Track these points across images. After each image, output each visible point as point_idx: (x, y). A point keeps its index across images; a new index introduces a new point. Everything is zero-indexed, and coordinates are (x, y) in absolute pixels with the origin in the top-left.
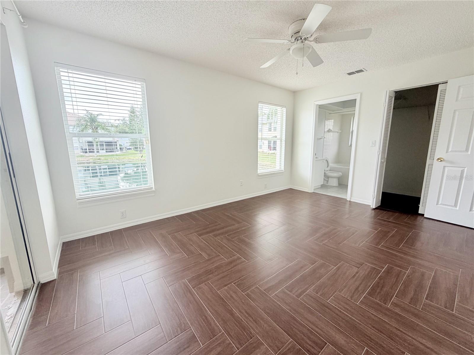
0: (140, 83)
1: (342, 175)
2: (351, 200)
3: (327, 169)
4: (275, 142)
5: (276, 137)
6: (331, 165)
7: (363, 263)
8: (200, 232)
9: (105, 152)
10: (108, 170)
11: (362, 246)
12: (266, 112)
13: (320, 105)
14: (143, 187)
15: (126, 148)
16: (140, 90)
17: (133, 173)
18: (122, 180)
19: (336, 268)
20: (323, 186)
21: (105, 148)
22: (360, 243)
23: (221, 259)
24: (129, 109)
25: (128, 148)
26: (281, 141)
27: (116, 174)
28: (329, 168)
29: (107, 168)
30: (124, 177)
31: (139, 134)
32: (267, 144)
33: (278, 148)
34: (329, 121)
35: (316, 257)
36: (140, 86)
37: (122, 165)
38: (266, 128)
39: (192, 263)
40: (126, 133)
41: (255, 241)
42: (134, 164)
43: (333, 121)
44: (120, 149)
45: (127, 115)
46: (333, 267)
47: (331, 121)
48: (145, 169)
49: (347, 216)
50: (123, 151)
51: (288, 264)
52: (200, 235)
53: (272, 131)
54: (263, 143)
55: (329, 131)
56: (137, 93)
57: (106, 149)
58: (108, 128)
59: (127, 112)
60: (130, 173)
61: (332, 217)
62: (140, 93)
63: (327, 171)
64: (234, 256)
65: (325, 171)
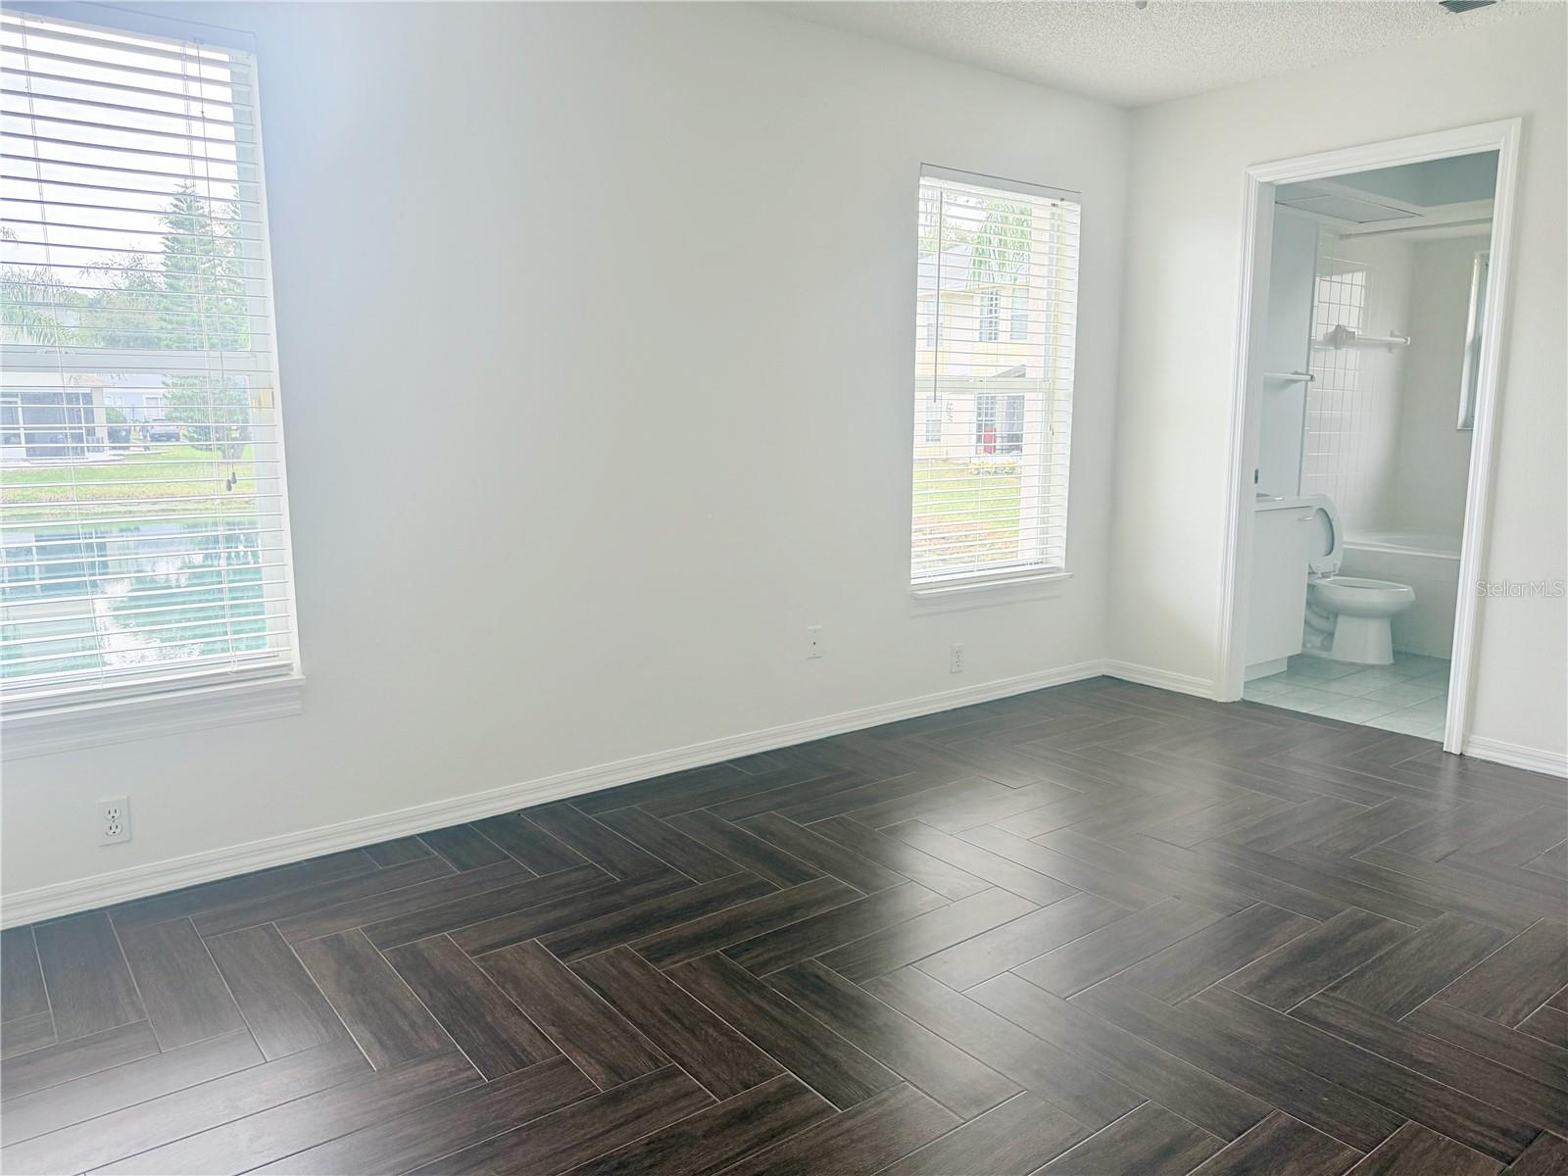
0: (225, 58)
1: (1412, 597)
2: (1473, 752)
3: (1324, 564)
4: (1016, 404)
5: (1023, 376)
6: (1350, 539)
7: (1538, 1133)
8: (565, 934)
9: (25, 457)
10: (36, 561)
11: (1532, 1030)
12: (965, 225)
13: (1281, 189)
14: (236, 658)
15: (144, 429)
16: (225, 94)
17: (183, 581)
18: (116, 617)
19: (1372, 1161)
20: (1301, 667)
21: (22, 432)
22: (1518, 1012)
23: (686, 1095)
24: (166, 203)
25: (158, 429)
26: (1050, 398)
27: (77, 585)
28: (1336, 560)
29: (30, 548)
30: (131, 599)
31: (218, 354)
32: (974, 417)
33: (1032, 439)
34: (1334, 278)
35: (1254, 1093)
36: (224, 74)
37: (121, 530)
38: (967, 323)
39: (515, 1115)
40: (150, 343)
41: (886, 985)
42: (189, 526)
43: (1359, 278)
44: (113, 435)
45: (155, 243)
46: (1352, 1150)
47: (1347, 278)
48: (255, 554)
49: (1442, 846)
50: (127, 448)
51: (1082, 1129)
52: (564, 949)
53: (1002, 337)
54: (949, 411)
55: (1339, 337)
56: (206, 115)
57: (30, 439)
58: (45, 313)
59: (151, 222)
60: (167, 581)
61: (1353, 851)
62: (227, 114)
63: (1325, 575)
64: (764, 1076)
65: (1311, 573)
